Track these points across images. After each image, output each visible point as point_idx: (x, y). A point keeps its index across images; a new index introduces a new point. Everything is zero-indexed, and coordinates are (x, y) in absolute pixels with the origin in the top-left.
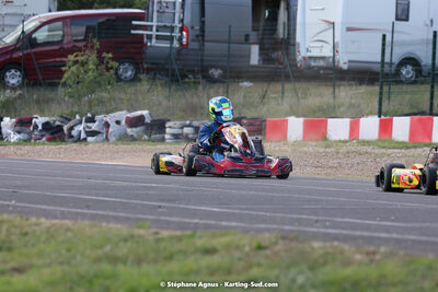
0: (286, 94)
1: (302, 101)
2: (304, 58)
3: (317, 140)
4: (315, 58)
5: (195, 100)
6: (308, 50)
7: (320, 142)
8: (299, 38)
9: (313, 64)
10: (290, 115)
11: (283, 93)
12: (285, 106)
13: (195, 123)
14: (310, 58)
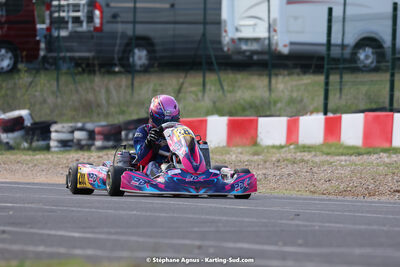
0: (208, 87)
1: (229, 95)
2: (233, 40)
3: (244, 145)
4: (246, 40)
5: (90, 96)
6: (237, 30)
7: (248, 149)
8: (225, 15)
9: (244, 47)
10: (212, 114)
11: (204, 85)
12: (207, 103)
13: (89, 126)
14: (240, 39)
